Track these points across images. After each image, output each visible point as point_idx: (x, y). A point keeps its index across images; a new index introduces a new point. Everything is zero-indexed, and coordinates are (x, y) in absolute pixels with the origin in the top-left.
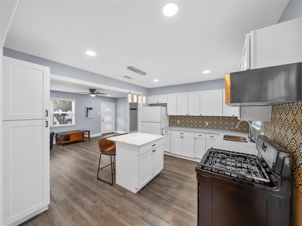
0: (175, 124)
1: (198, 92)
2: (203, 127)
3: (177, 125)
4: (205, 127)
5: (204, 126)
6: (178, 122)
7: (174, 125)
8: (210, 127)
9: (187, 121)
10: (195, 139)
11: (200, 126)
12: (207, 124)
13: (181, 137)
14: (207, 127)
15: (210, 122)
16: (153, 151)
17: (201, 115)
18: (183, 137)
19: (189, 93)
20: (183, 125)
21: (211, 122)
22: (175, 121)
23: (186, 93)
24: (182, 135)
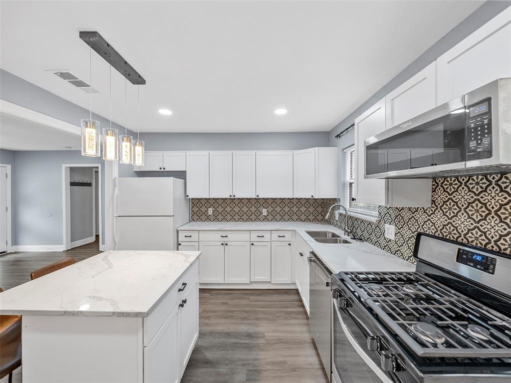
0: (204, 217)
1: (252, 153)
2: (258, 218)
3: (208, 219)
4: (262, 219)
5: (260, 217)
6: (210, 211)
7: (200, 219)
8: (270, 217)
9: (228, 209)
10: (252, 244)
11: (253, 217)
12: (265, 212)
13: (222, 244)
14: (266, 219)
15: (270, 209)
16: (182, 306)
17: (258, 196)
18: (226, 244)
19: (236, 152)
20: (220, 217)
21: (272, 209)
22: (203, 209)
23: (229, 152)
24: (224, 239)
